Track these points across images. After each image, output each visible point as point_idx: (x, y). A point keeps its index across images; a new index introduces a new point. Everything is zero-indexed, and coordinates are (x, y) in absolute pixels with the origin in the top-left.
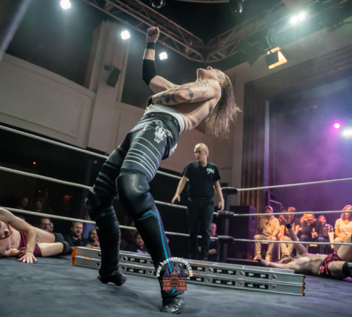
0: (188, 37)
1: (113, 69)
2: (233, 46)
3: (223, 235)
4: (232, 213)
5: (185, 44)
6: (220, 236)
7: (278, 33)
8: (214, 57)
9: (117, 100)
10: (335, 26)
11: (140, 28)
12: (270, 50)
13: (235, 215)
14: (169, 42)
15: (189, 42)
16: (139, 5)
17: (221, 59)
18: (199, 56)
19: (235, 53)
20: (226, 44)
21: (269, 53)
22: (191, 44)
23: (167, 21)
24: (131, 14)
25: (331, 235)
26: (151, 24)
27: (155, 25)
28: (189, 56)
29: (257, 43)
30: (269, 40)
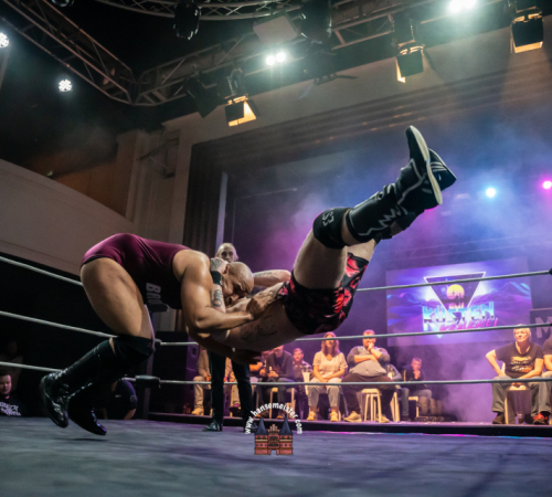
0: (109, 61)
2: (178, 85)
3: (145, 374)
4: (158, 340)
5: (104, 72)
6: (138, 377)
7: (246, 75)
8: (148, 98)
10: (325, 77)
11: (27, 33)
12: (232, 98)
13: (162, 343)
14: (77, 64)
15: (111, 69)
17: (159, 104)
18: (124, 94)
19: (184, 95)
20: (168, 81)
21: (230, 102)
22: (113, 73)
23: (77, 31)
24: (13, 7)
25: (306, 375)
26: (49, 30)
27: (56, 34)
28: (108, 91)
29: (214, 85)
30: (233, 84)
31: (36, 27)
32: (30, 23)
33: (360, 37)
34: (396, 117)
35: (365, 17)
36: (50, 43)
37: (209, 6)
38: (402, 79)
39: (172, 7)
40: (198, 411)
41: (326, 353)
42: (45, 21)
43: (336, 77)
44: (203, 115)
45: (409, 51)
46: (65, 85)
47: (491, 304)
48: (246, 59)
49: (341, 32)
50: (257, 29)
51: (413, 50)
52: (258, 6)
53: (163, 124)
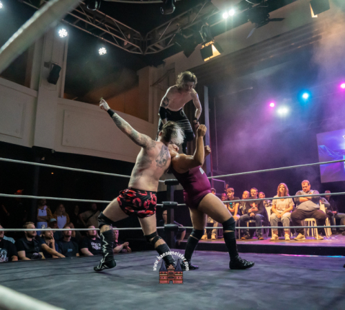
0: (126, 30)
1: (53, 66)
2: (169, 39)
5: (124, 37)
8: (152, 49)
9: (60, 97)
11: (77, 24)
12: (204, 44)
14: (107, 36)
15: (127, 34)
18: (138, 49)
19: (173, 44)
20: (163, 37)
21: (203, 46)
22: (129, 37)
23: (105, 16)
25: (268, 209)
27: (93, 23)
28: (128, 49)
29: (191, 35)
30: (203, 35)
31: (81, 21)
32: (77, 19)
34: (313, 37)
36: (90, 27)
40: (204, 237)
41: (280, 196)
42: (85, 14)
44: (187, 54)
46: (102, 51)
48: (209, 16)
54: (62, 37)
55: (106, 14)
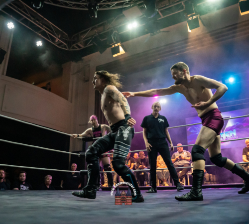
0: (58, 31)
2: (90, 39)
5: (56, 36)
6: (81, 171)
8: (76, 47)
9: (3, 74)
10: (155, 32)
11: (22, 21)
12: (114, 44)
14: (44, 34)
15: (58, 35)
16: (22, 4)
17: (81, 49)
18: (65, 46)
19: (92, 44)
20: (84, 39)
21: (113, 46)
22: (60, 37)
23: (43, 19)
24: (15, 10)
26: (31, 19)
27: (34, 21)
28: (58, 45)
29: (106, 39)
30: (114, 38)
31: (25, 19)
32: (23, 17)
33: (170, 13)
34: (187, 48)
35: (171, 4)
36: (31, 25)
37: (102, 4)
38: (189, 31)
39: (86, 6)
40: (106, 185)
42: (29, 16)
43: (160, 32)
44: (101, 53)
45: (193, 18)
46: (39, 43)
47: (234, 130)
48: (118, 27)
49: (161, 12)
50: (124, 12)
51: (194, 17)
52: (124, 2)
53: (82, 58)
54: (10, 28)
55: (45, 17)
